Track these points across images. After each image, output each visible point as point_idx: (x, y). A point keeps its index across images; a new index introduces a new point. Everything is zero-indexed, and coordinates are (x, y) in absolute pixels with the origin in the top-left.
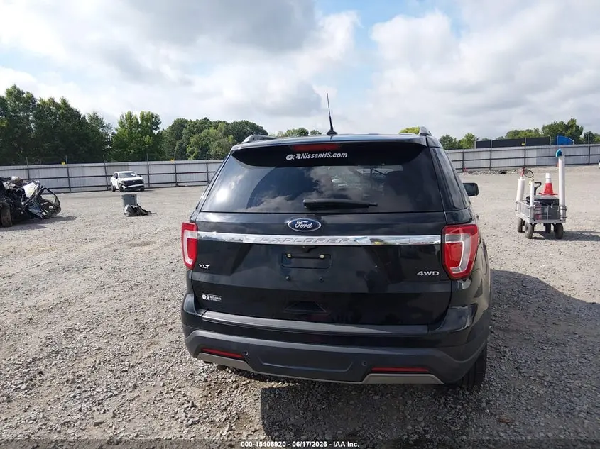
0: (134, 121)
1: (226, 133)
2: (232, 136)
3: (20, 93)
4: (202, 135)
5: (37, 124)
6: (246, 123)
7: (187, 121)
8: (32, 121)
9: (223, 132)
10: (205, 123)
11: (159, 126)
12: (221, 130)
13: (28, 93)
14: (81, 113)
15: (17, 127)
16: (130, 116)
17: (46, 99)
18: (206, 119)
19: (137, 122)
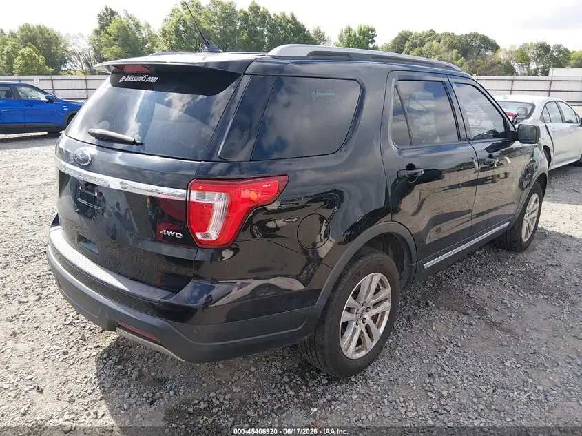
0: (353, 34)
1: (451, 47)
2: (456, 50)
3: (258, 8)
4: (423, 48)
5: (269, 37)
6: (476, 35)
7: (411, 34)
8: (267, 36)
9: (447, 46)
10: (431, 35)
11: (374, 39)
12: (445, 44)
13: (264, 8)
14: (306, 26)
15: (254, 40)
16: (349, 30)
17: (279, 14)
18: (431, 30)
19: (355, 36)
